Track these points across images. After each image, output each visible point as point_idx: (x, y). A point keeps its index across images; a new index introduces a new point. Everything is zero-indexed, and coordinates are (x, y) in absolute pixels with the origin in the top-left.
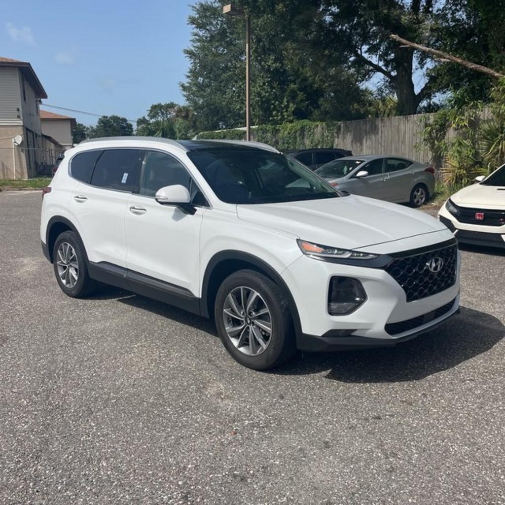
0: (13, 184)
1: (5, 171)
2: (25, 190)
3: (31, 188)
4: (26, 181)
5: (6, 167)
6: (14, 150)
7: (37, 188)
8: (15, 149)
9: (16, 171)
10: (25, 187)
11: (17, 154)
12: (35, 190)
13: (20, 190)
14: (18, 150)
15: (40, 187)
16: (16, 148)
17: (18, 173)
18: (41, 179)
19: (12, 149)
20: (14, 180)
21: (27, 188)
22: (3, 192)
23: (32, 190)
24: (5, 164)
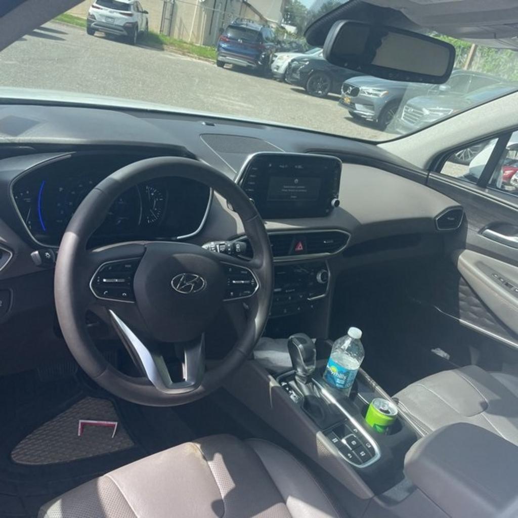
0: (180, 47)
1: (182, 30)
2: (189, 56)
3: (196, 56)
4: (196, 46)
5: (184, 26)
6: (196, 7)
7: (202, 58)
8: (198, 6)
9: (193, 32)
10: (189, 53)
11: (198, 13)
12: (199, 59)
13: (184, 54)
14: (201, 8)
15: (204, 57)
16: (200, 5)
17: (194, 35)
18: (214, 49)
19: (195, 5)
20: (185, 43)
21: (191, 55)
22: (165, 51)
23: (196, 58)
24: (184, 21)
